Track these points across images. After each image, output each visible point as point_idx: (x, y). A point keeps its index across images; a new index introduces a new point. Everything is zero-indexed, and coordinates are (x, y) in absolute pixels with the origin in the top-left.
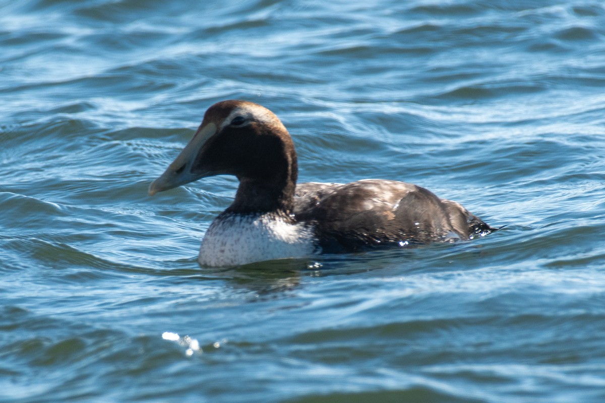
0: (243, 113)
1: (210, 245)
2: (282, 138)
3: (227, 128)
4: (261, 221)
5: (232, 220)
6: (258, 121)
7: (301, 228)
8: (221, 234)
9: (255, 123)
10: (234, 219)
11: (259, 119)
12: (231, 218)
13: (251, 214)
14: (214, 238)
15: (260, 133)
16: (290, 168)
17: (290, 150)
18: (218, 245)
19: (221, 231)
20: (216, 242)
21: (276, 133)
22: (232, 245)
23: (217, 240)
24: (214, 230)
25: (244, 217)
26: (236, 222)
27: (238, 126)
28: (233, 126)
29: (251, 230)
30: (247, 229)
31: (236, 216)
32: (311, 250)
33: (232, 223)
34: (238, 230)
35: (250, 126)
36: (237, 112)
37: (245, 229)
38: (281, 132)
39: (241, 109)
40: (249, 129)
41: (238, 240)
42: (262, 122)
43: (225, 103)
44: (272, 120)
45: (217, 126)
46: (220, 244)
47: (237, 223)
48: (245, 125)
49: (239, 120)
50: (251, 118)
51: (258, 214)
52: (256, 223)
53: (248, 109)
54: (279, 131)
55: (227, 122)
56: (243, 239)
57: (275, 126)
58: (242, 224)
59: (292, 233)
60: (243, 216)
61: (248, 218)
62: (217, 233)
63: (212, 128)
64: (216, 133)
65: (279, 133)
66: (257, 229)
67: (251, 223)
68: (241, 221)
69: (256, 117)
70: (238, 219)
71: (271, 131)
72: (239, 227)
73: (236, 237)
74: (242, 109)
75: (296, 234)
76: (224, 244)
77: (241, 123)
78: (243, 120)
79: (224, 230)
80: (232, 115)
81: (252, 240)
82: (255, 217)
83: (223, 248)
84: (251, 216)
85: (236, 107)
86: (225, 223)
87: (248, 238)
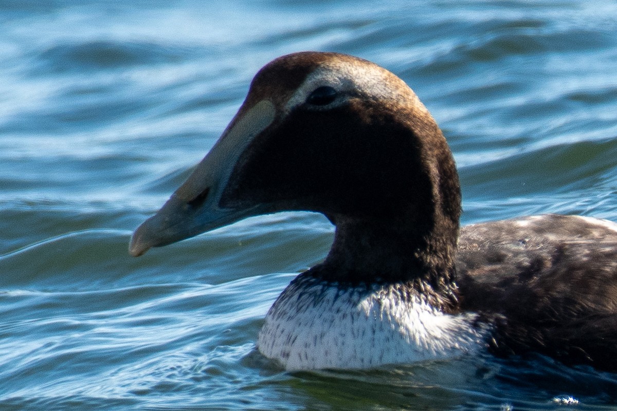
0: (332, 79)
1: (268, 336)
2: (417, 131)
3: (298, 111)
4: (378, 303)
5: (319, 293)
6: (364, 96)
7: (464, 326)
8: (290, 318)
9: (357, 99)
10: (323, 291)
11: (368, 91)
12: (319, 288)
13: (362, 287)
14: (277, 323)
15: (368, 120)
16: (436, 190)
17: (436, 152)
18: (281, 340)
19: (292, 312)
20: (279, 332)
21: (403, 120)
22: (306, 345)
23: (281, 328)
24: (281, 308)
25: (346, 291)
26: (327, 297)
27: (320, 108)
28: (311, 107)
29: (353, 318)
30: (344, 316)
31: (329, 286)
33: (318, 299)
34: (326, 315)
35: (348, 106)
36: (319, 77)
37: (340, 314)
38: (414, 116)
39: (328, 69)
40: (346, 112)
41: (322, 336)
42: (374, 98)
43: (294, 58)
44: (395, 94)
45: (278, 106)
46: (284, 338)
47: (328, 301)
48: (336, 103)
49: (324, 93)
50: (350, 89)
51: (374, 287)
52: (366, 304)
53: (344, 70)
54: (410, 115)
55: (299, 97)
56: (332, 334)
57: (402, 104)
58: (338, 303)
59: (438, 334)
60: (342, 287)
61: (351, 294)
62: (284, 313)
63: (265, 110)
65: (410, 119)
66: (367, 318)
67: (355, 304)
68: (337, 297)
69: (359, 87)
70: (331, 292)
71: (392, 116)
72: (330, 310)
73: (317, 329)
74: (331, 71)
75: (447, 337)
76: (291, 340)
77: (332, 99)
78: (333, 93)
79: (298, 311)
80: (310, 84)
81: (349, 340)
82: (367, 292)
83: (288, 348)
84: (361, 290)
85: (318, 66)
86: (304, 297)
87: (343, 335)
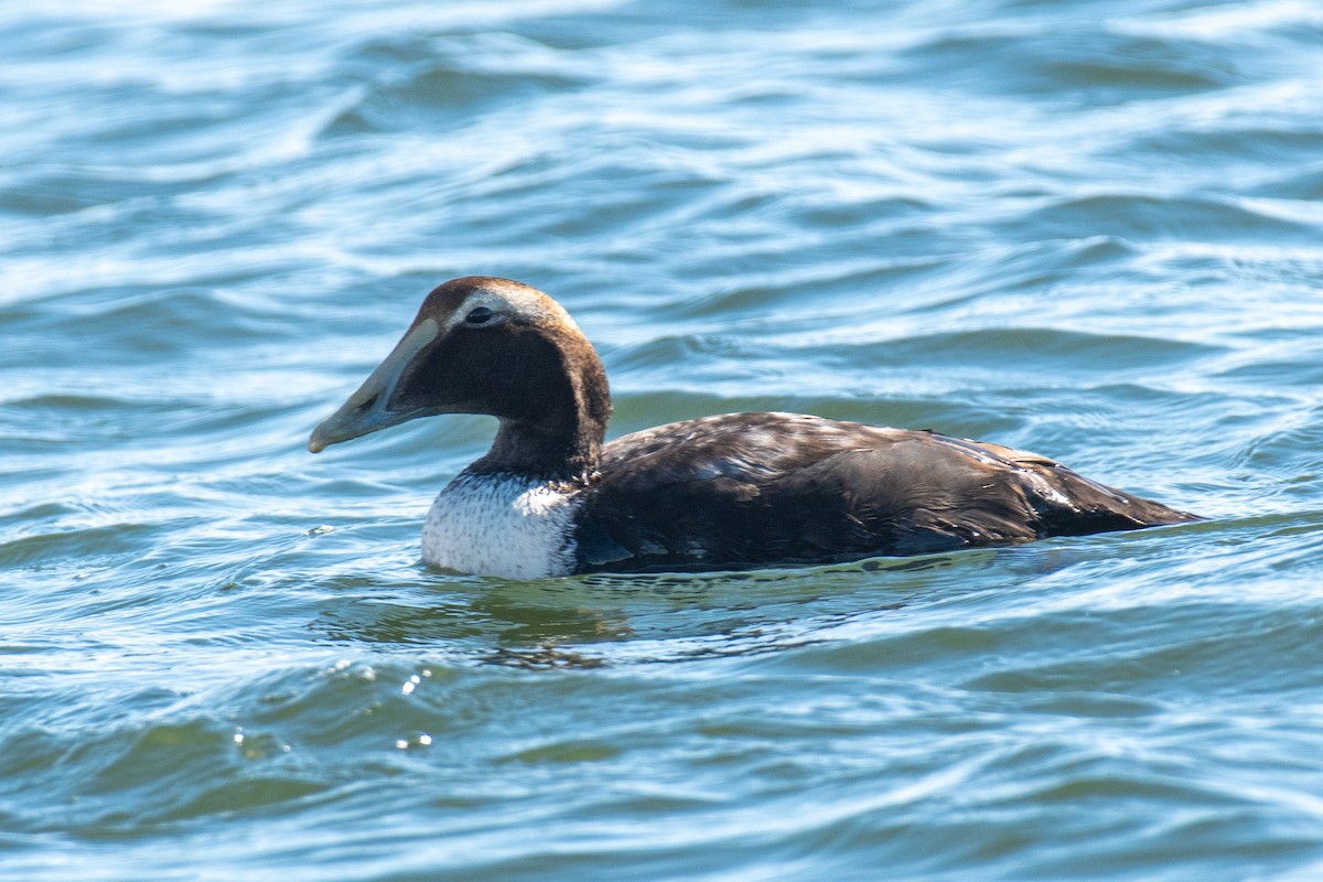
0: (488, 301)
3: (459, 329)
6: (516, 315)
9: (510, 318)
15: (518, 336)
16: (579, 395)
27: (478, 326)
28: (470, 325)
32: (557, 546)
35: (502, 324)
36: (477, 299)
39: (485, 292)
40: (499, 331)
45: (440, 323)
48: (490, 322)
49: (479, 314)
50: (504, 309)
53: (499, 293)
55: (459, 316)
63: (430, 328)
64: (438, 337)
74: (488, 294)
77: (487, 318)
78: (488, 313)
80: (470, 303)
85: (476, 289)
